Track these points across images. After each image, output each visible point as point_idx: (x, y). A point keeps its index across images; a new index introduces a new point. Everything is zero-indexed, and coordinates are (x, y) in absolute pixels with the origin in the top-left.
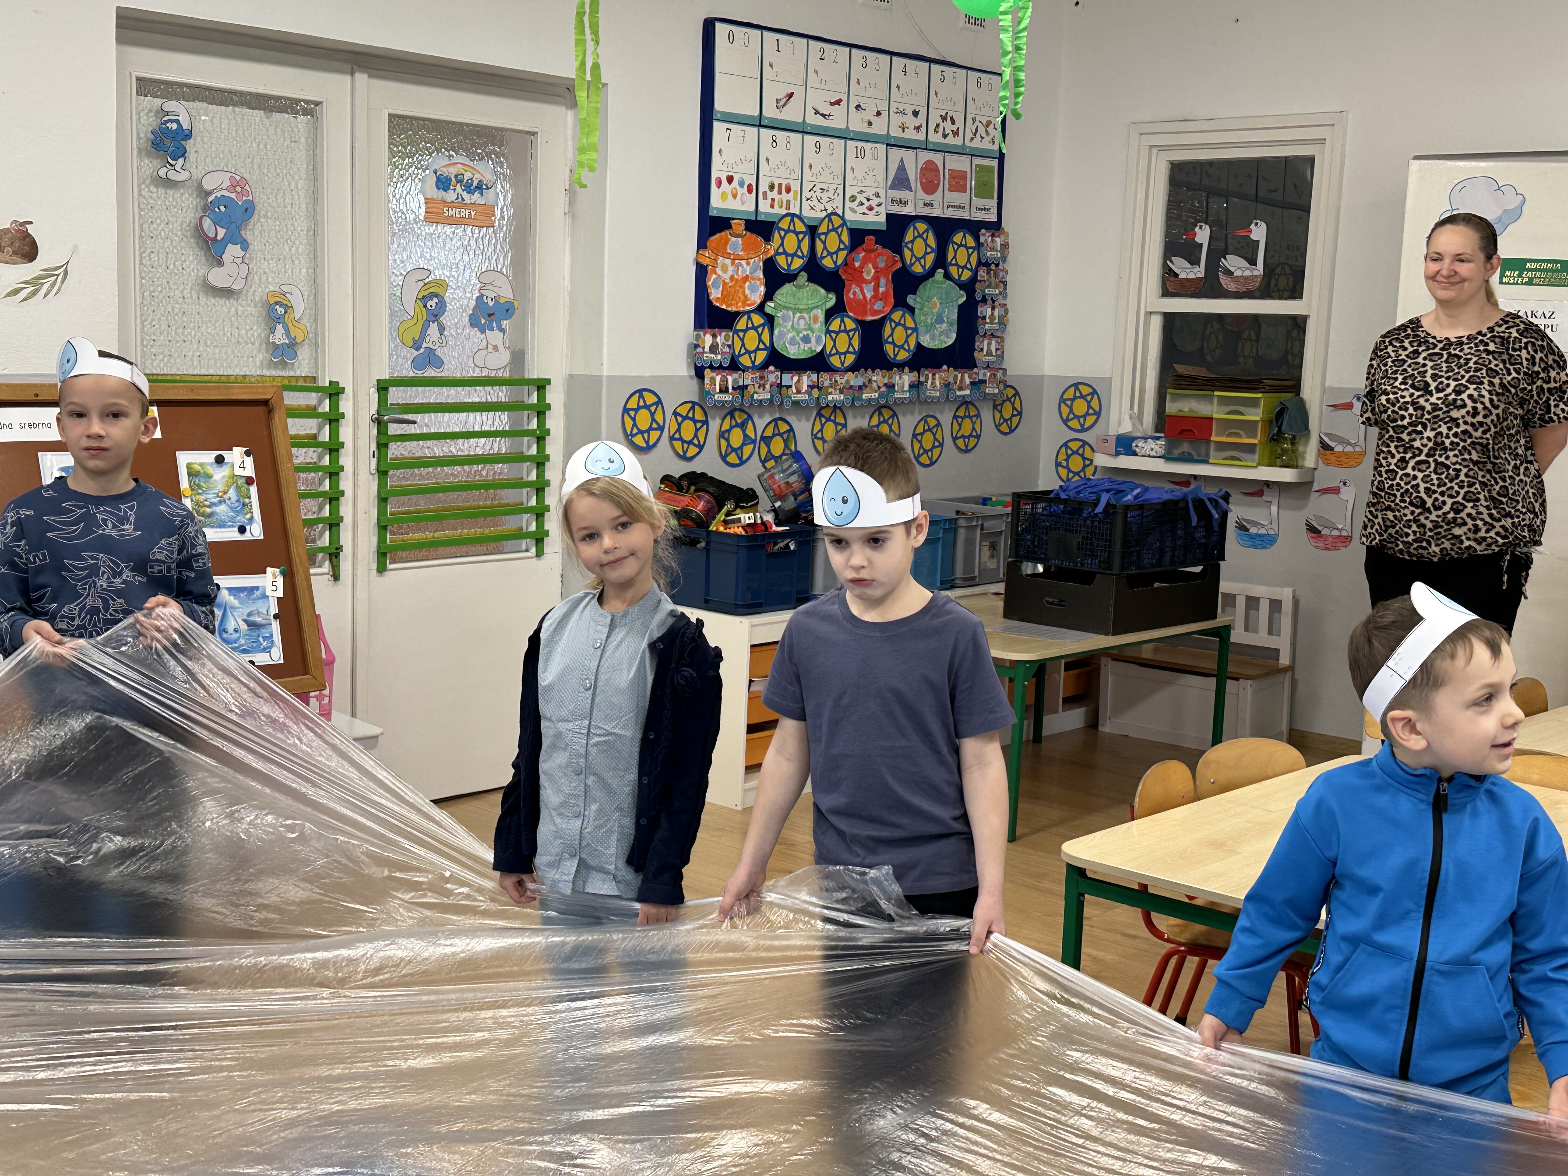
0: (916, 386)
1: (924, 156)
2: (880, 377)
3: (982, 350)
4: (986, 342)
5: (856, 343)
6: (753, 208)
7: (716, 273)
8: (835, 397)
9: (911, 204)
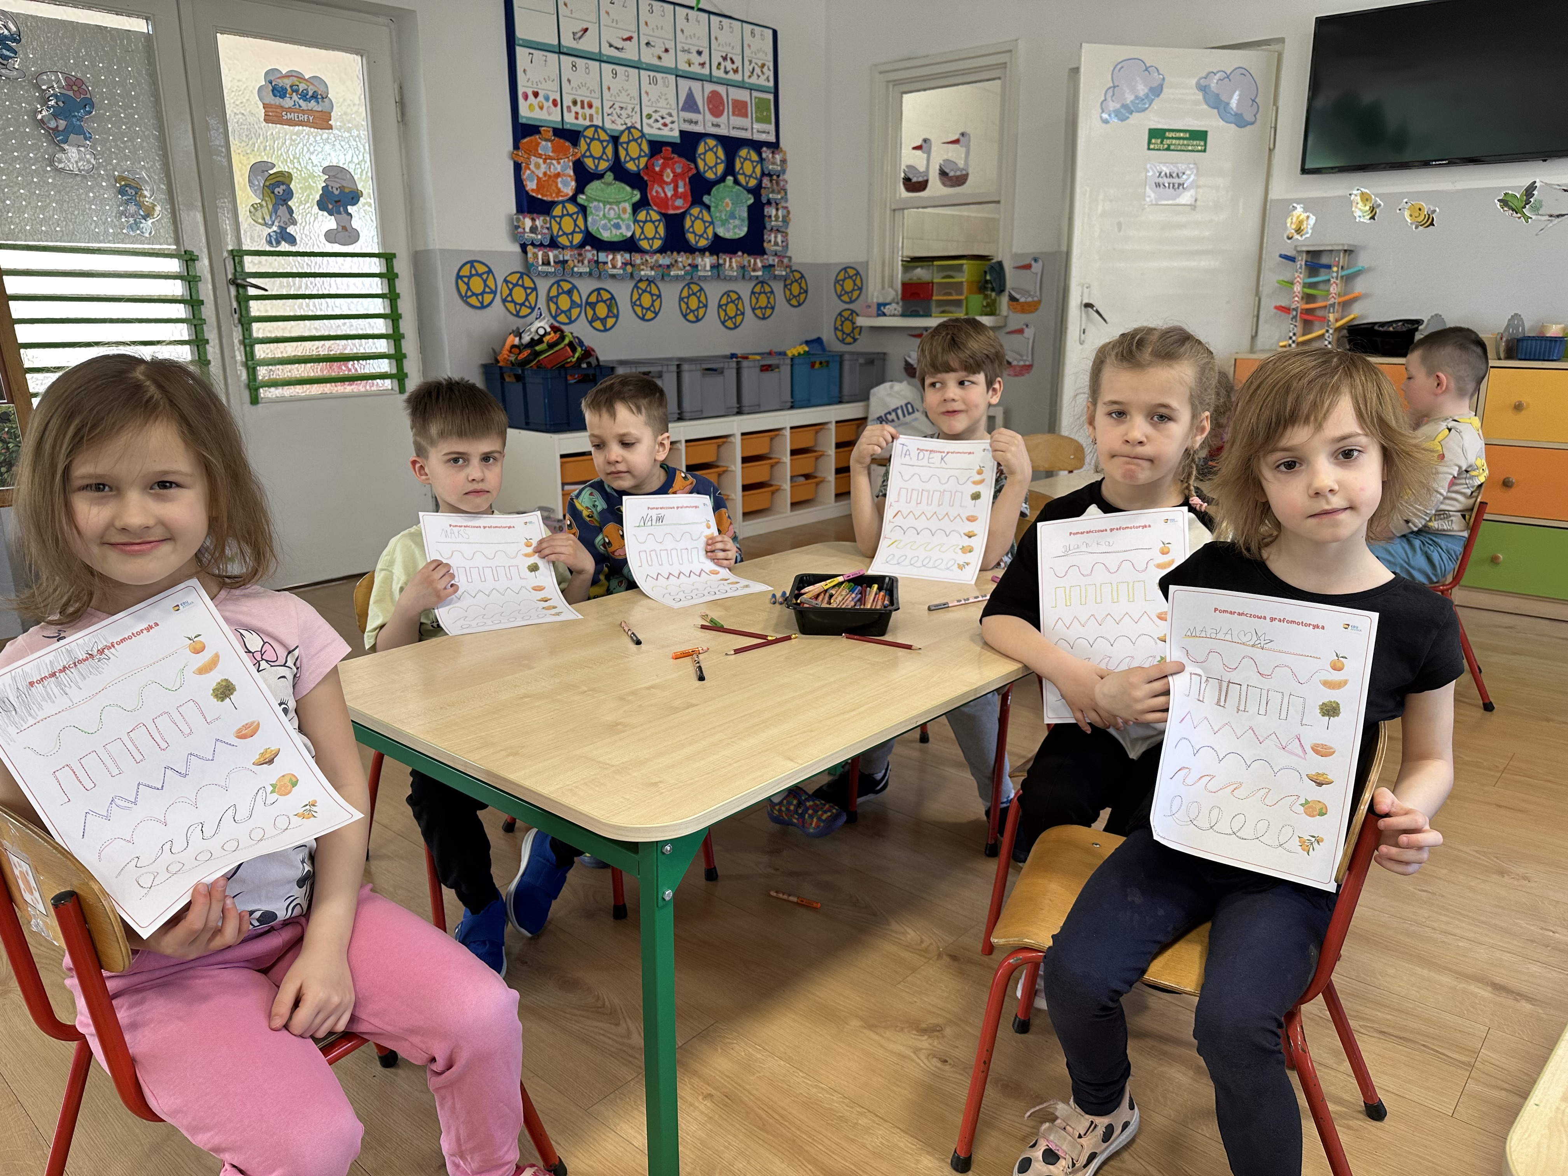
0: (716, 267)
1: (709, 87)
2: (684, 258)
3: (770, 241)
4: (773, 236)
5: (662, 230)
6: (559, 119)
7: (529, 169)
8: (646, 272)
9: (701, 123)
